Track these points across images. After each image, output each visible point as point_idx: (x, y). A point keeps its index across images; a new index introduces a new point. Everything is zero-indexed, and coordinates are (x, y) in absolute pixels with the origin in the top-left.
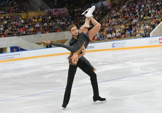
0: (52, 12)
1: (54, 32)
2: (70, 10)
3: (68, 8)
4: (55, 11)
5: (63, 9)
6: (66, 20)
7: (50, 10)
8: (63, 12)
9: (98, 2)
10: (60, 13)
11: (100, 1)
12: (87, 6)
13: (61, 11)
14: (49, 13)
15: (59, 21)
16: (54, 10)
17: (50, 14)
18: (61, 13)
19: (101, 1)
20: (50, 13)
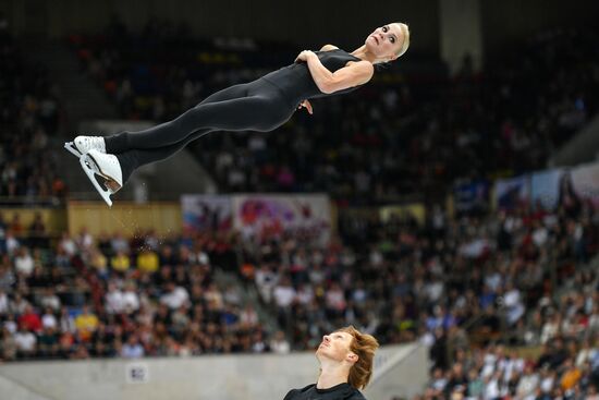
2: (352, 212)
3: (337, 200)
4: (250, 213)
5: (303, 199)
6: (316, 276)
7: (213, 199)
8: (299, 221)
9: (541, 165)
10: (277, 227)
11: (551, 163)
12: (464, 188)
13: (289, 216)
14: (202, 220)
15: (267, 280)
16: (238, 201)
18: (286, 224)
19: (558, 165)
20: (209, 220)
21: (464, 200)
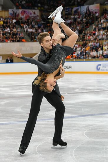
0: (19, 15)
1: (18, 41)
2: (44, 13)
3: (40, 11)
4: (23, 13)
5: (34, 11)
6: (36, 26)
7: (15, 10)
8: (33, 15)
9: (83, 5)
10: (28, 16)
11: (85, 4)
12: (67, 9)
13: (31, 14)
14: (13, 14)
15: (26, 27)
16: (20, 10)
17: (15, 16)
18: (30, 16)
19: (86, 5)
20: (15, 14)
21: (67, 11)
